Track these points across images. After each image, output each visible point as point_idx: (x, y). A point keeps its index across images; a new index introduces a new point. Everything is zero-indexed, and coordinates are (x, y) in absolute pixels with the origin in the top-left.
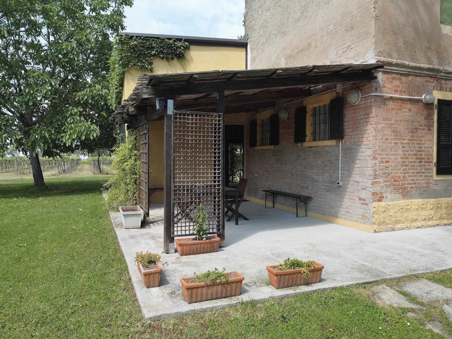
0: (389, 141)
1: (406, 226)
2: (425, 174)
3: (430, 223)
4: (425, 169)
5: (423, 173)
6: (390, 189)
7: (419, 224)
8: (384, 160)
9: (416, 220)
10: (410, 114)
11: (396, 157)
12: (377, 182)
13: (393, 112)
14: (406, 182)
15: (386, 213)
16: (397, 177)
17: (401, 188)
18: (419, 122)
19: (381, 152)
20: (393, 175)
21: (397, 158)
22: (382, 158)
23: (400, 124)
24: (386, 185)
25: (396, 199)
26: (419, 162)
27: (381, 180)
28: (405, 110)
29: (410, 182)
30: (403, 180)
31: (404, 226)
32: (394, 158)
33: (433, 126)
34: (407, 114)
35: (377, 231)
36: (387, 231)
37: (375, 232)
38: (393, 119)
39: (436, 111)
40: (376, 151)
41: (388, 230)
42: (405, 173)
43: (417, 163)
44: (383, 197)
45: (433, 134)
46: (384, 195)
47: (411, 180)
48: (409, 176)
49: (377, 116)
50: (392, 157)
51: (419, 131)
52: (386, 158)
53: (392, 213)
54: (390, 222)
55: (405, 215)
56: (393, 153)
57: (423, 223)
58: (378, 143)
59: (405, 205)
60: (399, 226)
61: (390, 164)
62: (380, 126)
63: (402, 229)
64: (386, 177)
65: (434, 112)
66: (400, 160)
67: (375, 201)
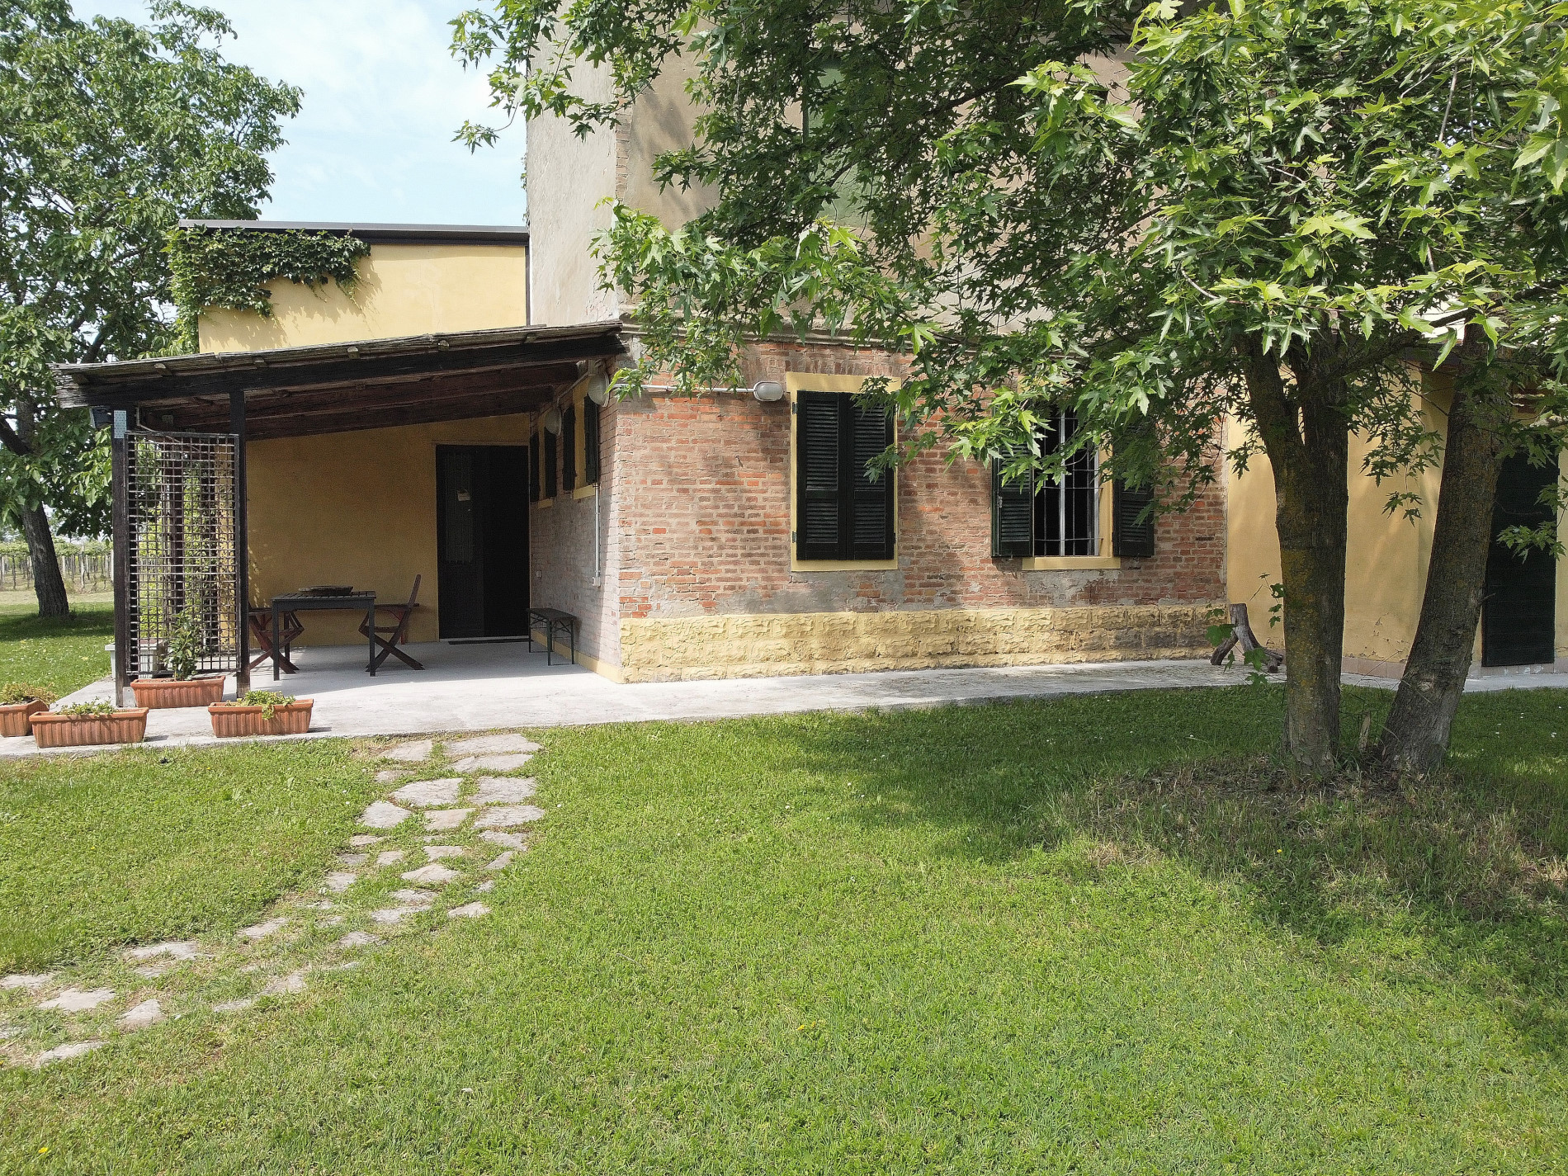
0: (662, 487)
1: (712, 672)
2: (766, 559)
3: (782, 667)
4: (766, 548)
5: (763, 555)
6: (669, 589)
7: (749, 668)
8: (651, 528)
9: (740, 660)
10: (719, 426)
11: (682, 520)
12: (632, 576)
13: (674, 423)
14: (713, 576)
15: (656, 643)
16: (687, 564)
17: (702, 589)
18: (748, 443)
19: (640, 510)
20: (676, 559)
21: (687, 524)
22: (644, 523)
23: (693, 448)
24: (657, 582)
25: (687, 611)
26: (749, 532)
27: (643, 570)
28: (706, 417)
29: (723, 575)
30: (706, 572)
31: (704, 671)
32: (679, 523)
33: (787, 452)
34: (711, 425)
35: (631, 679)
36: (659, 681)
37: (627, 681)
38: (674, 438)
39: (794, 418)
40: (629, 507)
41: (664, 679)
42: (711, 556)
43: (742, 533)
44: (649, 608)
45: (787, 468)
46: (653, 603)
47: (728, 571)
48: (721, 563)
49: (629, 432)
50: (674, 521)
51: (746, 464)
52: (656, 523)
53: (673, 641)
54: (667, 662)
55: (709, 648)
56: (675, 511)
57: (763, 667)
58: (632, 492)
59: (706, 625)
60: (693, 671)
61: (667, 535)
62: (638, 455)
63: (701, 678)
64: (655, 564)
65: (789, 420)
66: (694, 526)
67: (627, 615)
